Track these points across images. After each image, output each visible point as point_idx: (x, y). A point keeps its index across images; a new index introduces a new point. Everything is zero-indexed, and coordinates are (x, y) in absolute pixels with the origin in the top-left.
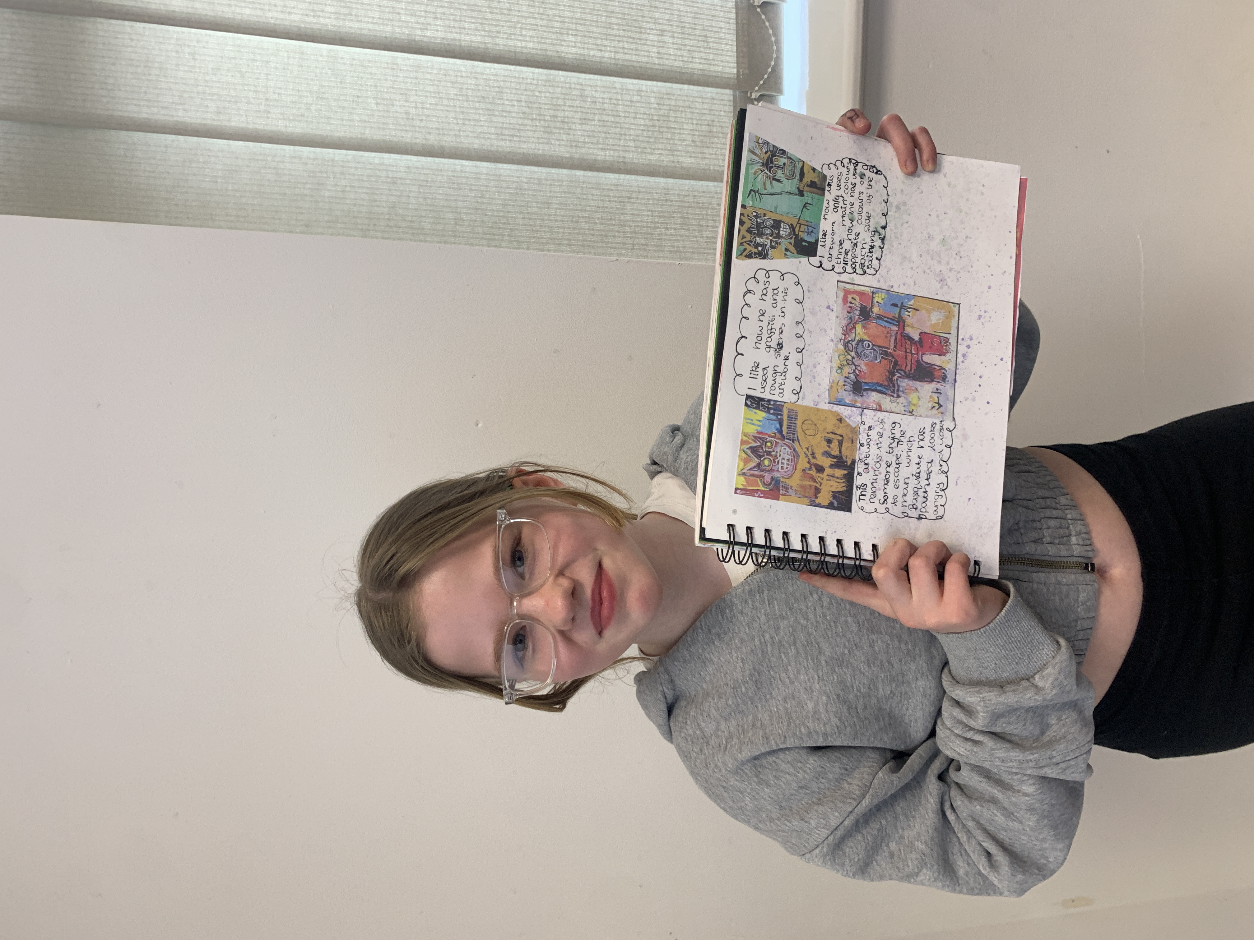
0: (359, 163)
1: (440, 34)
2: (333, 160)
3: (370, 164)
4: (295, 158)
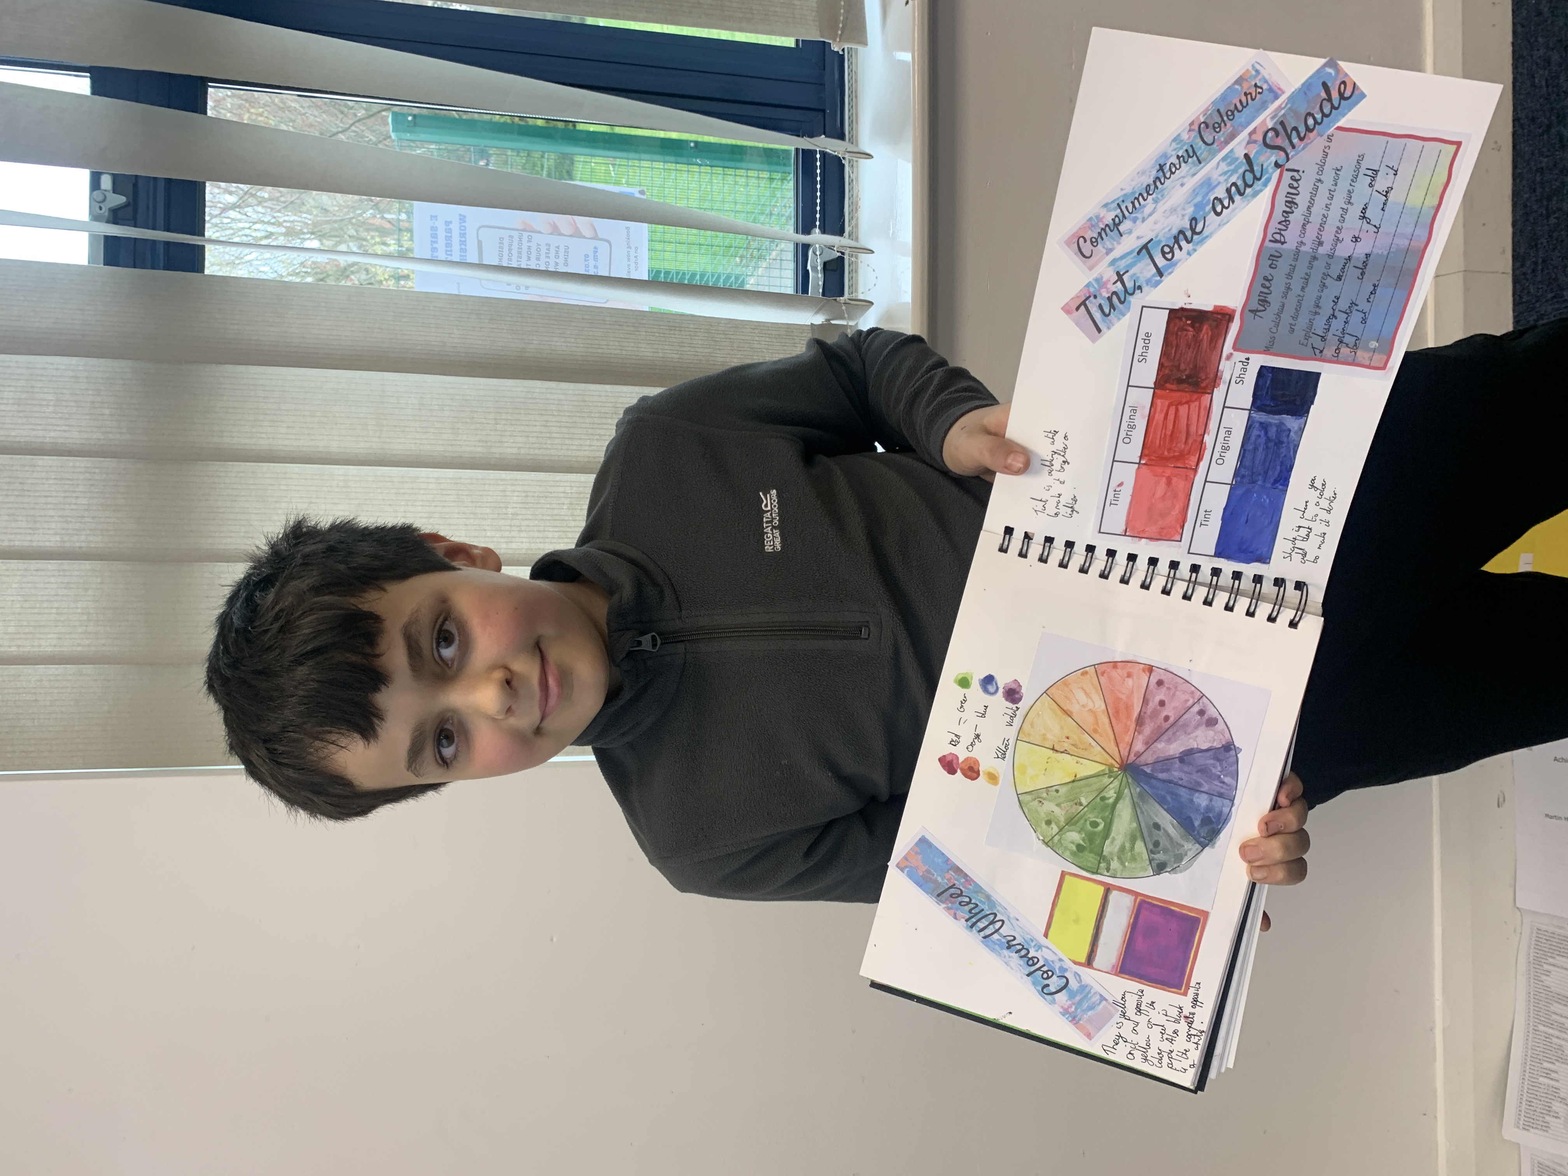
1: (525, 546)
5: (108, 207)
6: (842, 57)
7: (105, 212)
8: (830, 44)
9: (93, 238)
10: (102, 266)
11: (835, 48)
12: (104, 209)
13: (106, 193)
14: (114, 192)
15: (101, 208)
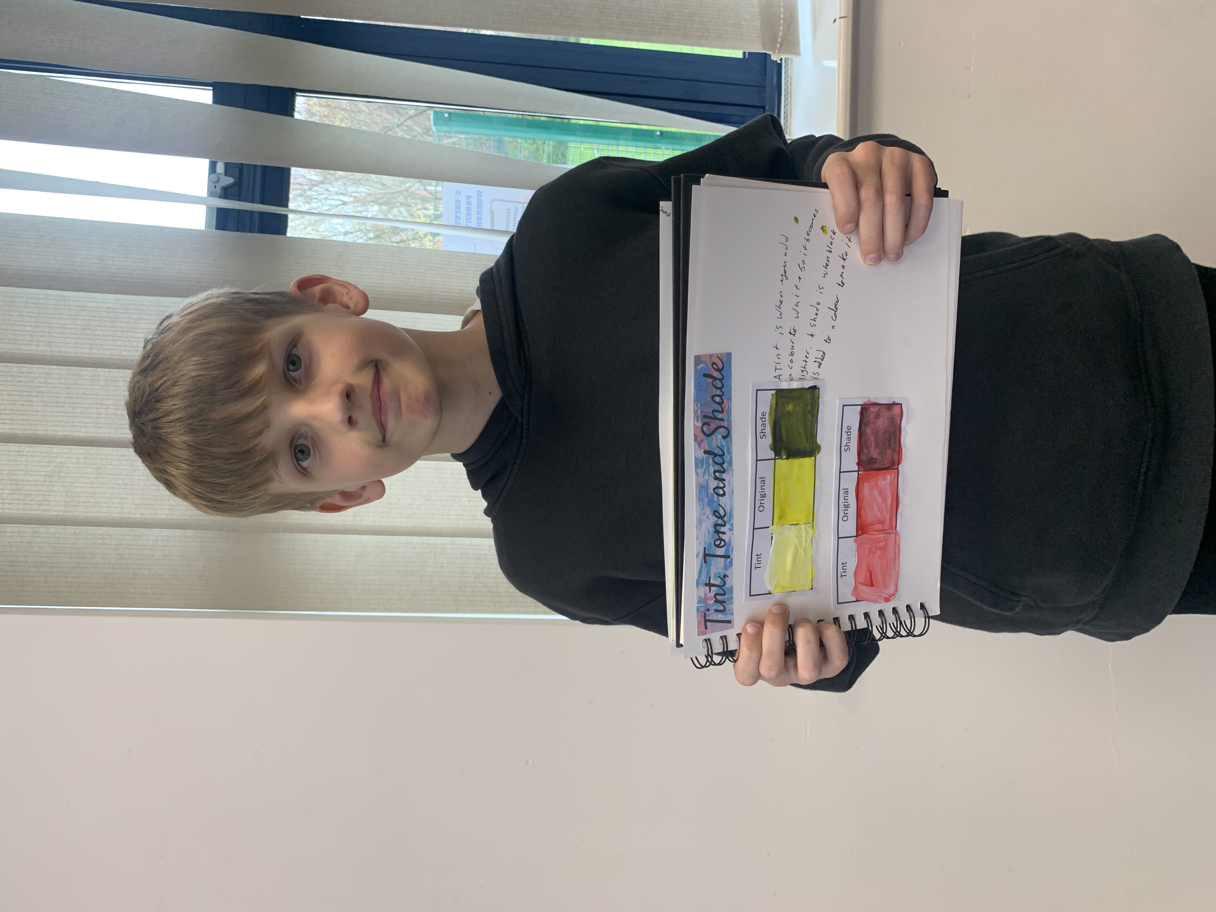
0: (454, 544)
2: (435, 544)
3: (463, 545)
4: (408, 544)
5: (220, 187)
6: (780, 65)
7: (218, 190)
8: (770, 55)
9: (209, 209)
10: (214, 230)
11: (774, 58)
12: (218, 188)
13: (220, 176)
14: (225, 175)
15: (215, 187)
